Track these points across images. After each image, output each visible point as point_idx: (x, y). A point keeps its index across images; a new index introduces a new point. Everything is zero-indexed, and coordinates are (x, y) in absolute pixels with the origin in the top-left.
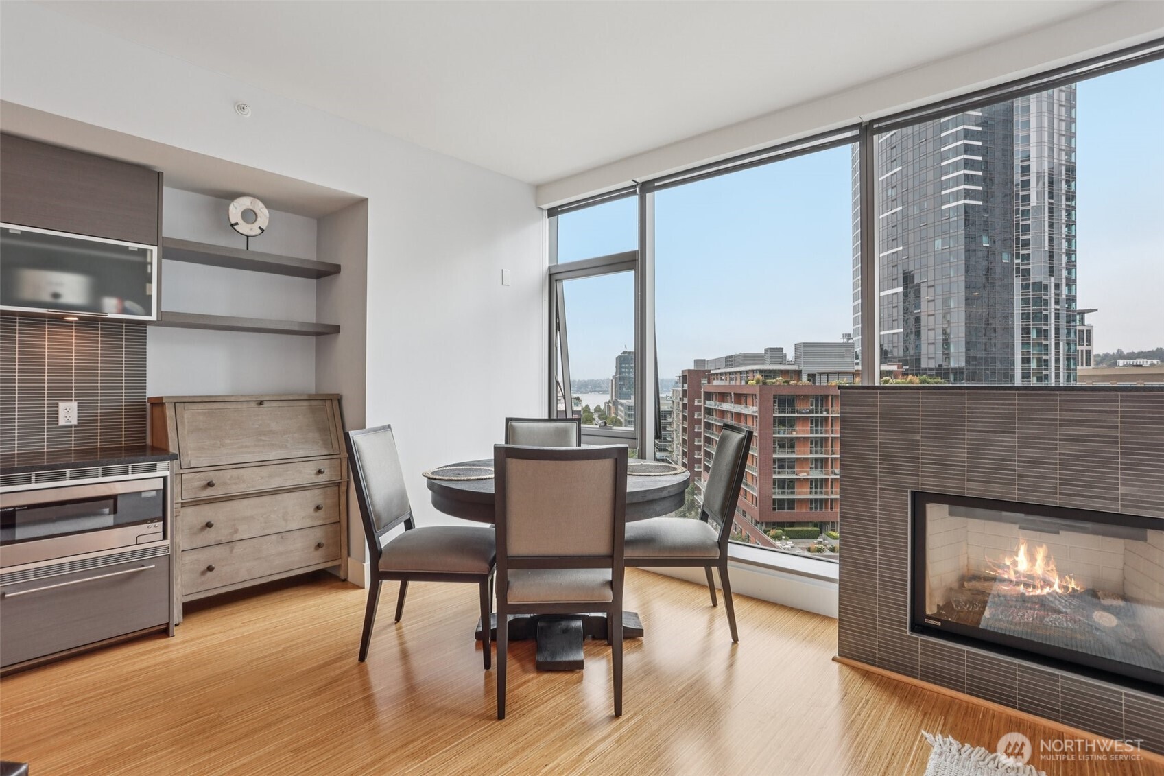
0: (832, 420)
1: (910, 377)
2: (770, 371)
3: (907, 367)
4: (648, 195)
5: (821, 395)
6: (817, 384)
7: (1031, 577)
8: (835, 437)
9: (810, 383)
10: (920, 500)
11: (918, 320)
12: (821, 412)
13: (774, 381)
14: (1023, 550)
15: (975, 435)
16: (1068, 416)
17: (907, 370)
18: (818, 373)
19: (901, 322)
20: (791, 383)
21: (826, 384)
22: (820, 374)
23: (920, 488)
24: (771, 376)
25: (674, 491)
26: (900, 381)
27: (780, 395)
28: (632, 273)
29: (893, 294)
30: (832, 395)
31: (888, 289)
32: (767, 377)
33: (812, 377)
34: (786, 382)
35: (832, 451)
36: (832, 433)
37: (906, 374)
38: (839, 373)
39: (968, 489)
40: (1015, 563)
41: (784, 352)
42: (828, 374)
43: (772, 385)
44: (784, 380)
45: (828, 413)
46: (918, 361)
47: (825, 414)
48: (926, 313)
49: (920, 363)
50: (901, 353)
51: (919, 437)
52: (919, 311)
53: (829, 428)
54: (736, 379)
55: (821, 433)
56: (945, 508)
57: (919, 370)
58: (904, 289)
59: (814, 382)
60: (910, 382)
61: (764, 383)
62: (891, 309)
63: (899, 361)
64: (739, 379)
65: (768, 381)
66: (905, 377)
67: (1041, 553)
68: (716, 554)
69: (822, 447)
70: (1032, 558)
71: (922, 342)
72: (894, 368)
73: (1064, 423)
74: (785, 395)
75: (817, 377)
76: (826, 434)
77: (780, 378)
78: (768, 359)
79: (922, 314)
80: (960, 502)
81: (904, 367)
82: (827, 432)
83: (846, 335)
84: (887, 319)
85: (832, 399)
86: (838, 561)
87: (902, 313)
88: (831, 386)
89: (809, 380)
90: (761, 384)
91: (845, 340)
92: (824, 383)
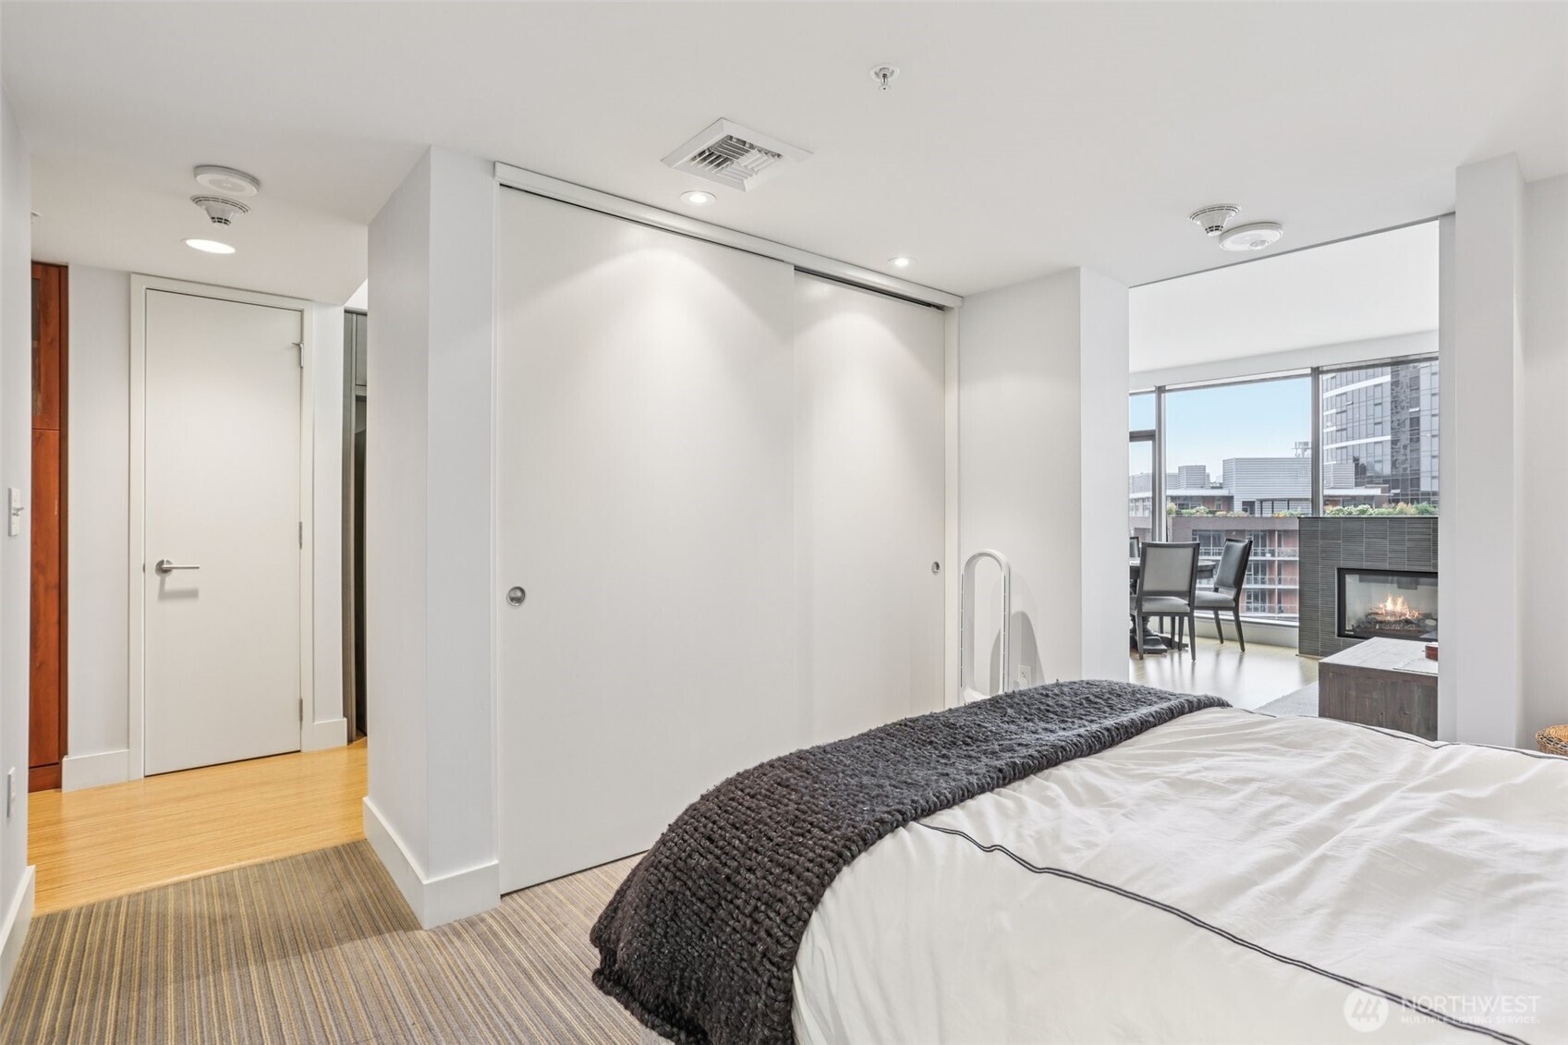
0: (1279, 566)
1: (1401, 505)
2: (1186, 498)
3: (1398, 491)
4: (1162, 395)
5: (1262, 531)
6: (1256, 516)
7: (1394, 612)
8: (1284, 590)
9: (1246, 515)
10: (1342, 572)
11: (1415, 421)
12: (1263, 554)
13: (1194, 511)
14: (1390, 599)
15: (1368, 540)
16: (1410, 530)
17: (1396, 494)
18: (1258, 500)
19: (1388, 426)
20: (1218, 513)
21: (1270, 515)
22: (1262, 501)
23: (1342, 566)
24: (1188, 505)
25: (1209, 568)
26: (1385, 510)
27: (1200, 531)
28: (1151, 442)
29: (1376, 386)
30: (1279, 531)
31: (1366, 379)
32: (1181, 506)
33: (1249, 506)
34: (1210, 512)
35: (1280, 608)
36: (1280, 582)
37: (1395, 500)
38: (1289, 500)
39: (1365, 565)
40: (1385, 606)
41: (1207, 471)
42: (1273, 501)
43: (1190, 517)
44: (1207, 510)
45: (1273, 555)
46: (1416, 481)
47: (1268, 557)
48: (1429, 412)
49: (1419, 486)
50: (1387, 469)
51: (1341, 542)
52: (1417, 409)
53: (1276, 576)
54: (1137, 509)
55: (1263, 583)
56: (1357, 577)
57: (1418, 495)
58: (1392, 378)
59: (1252, 512)
60: (1401, 512)
61: (1178, 513)
62: (1371, 408)
63: (1385, 482)
64: (1141, 508)
65: (1184, 511)
66: (1393, 505)
67: (1400, 600)
68: (1234, 604)
69: (1263, 601)
70: (1395, 603)
71: (1422, 454)
72: (1376, 492)
73: (1409, 533)
74: (1209, 531)
75: (1257, 505)
76: (1270, 584)
77: (1202, 507)
78: (1183, 481)
79: (1422, 413)
80: (1364, 573)
81: (1394, 491)
82: (1271, 581)
83: (1300, 443)
84: (1364, 422)
85: (1279, 536)
86: (1297, 624)
87: (1389, 413)
88: (1278, 518)
89: (1245, 510)
90: (1174, 515)
91: (1300, 451)
92: (1267, 514)
